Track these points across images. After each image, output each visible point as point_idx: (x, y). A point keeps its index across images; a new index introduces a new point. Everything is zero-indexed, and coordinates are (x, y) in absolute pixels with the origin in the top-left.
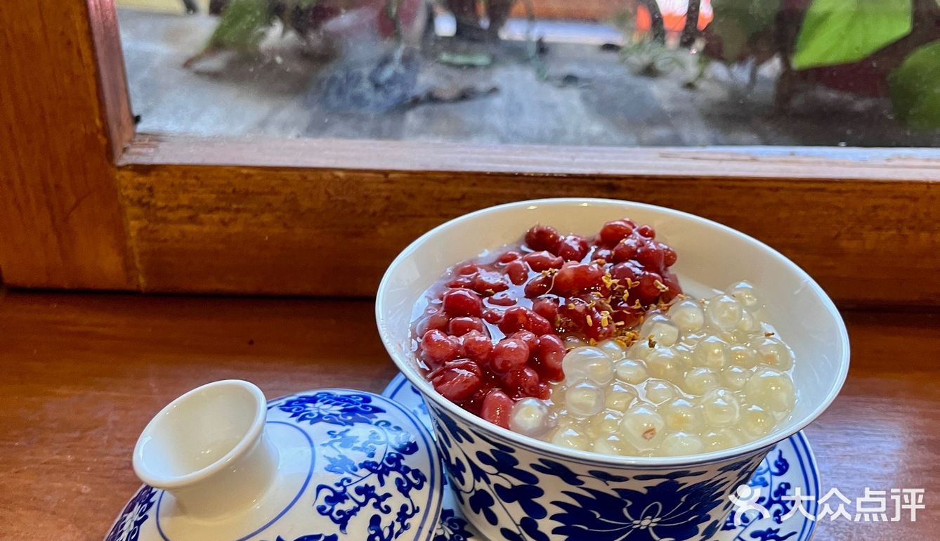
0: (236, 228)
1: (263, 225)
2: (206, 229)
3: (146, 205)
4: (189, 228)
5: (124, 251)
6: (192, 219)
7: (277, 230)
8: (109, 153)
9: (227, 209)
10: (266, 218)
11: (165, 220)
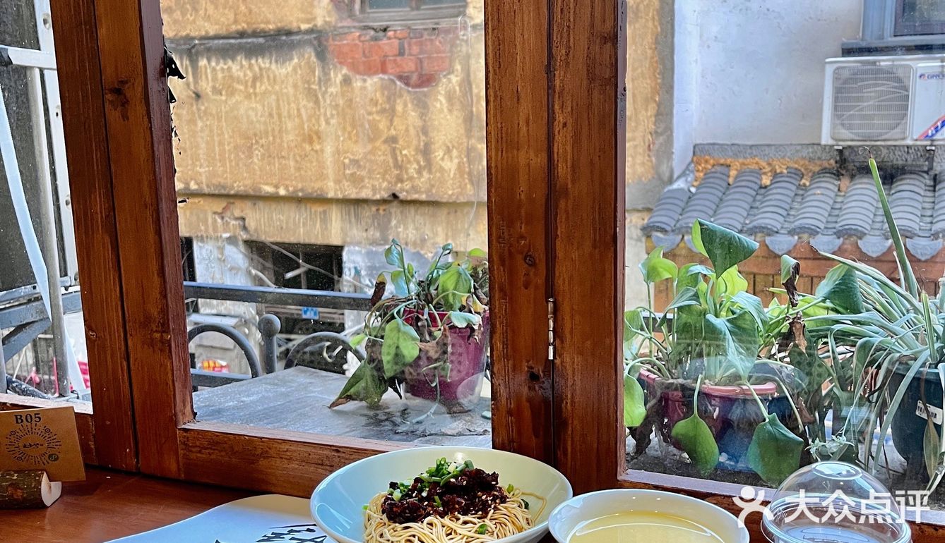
0: (213, 457)
1: (222, 456)
2: (204, 456)
3: (186, 445)
4: (199, 455)
5: (178, 462)
6: (200, 452)
7: (226, 459)
8: (176, 424)
9: (211, 448)
10: (223, 454)
11: (191, 451)
